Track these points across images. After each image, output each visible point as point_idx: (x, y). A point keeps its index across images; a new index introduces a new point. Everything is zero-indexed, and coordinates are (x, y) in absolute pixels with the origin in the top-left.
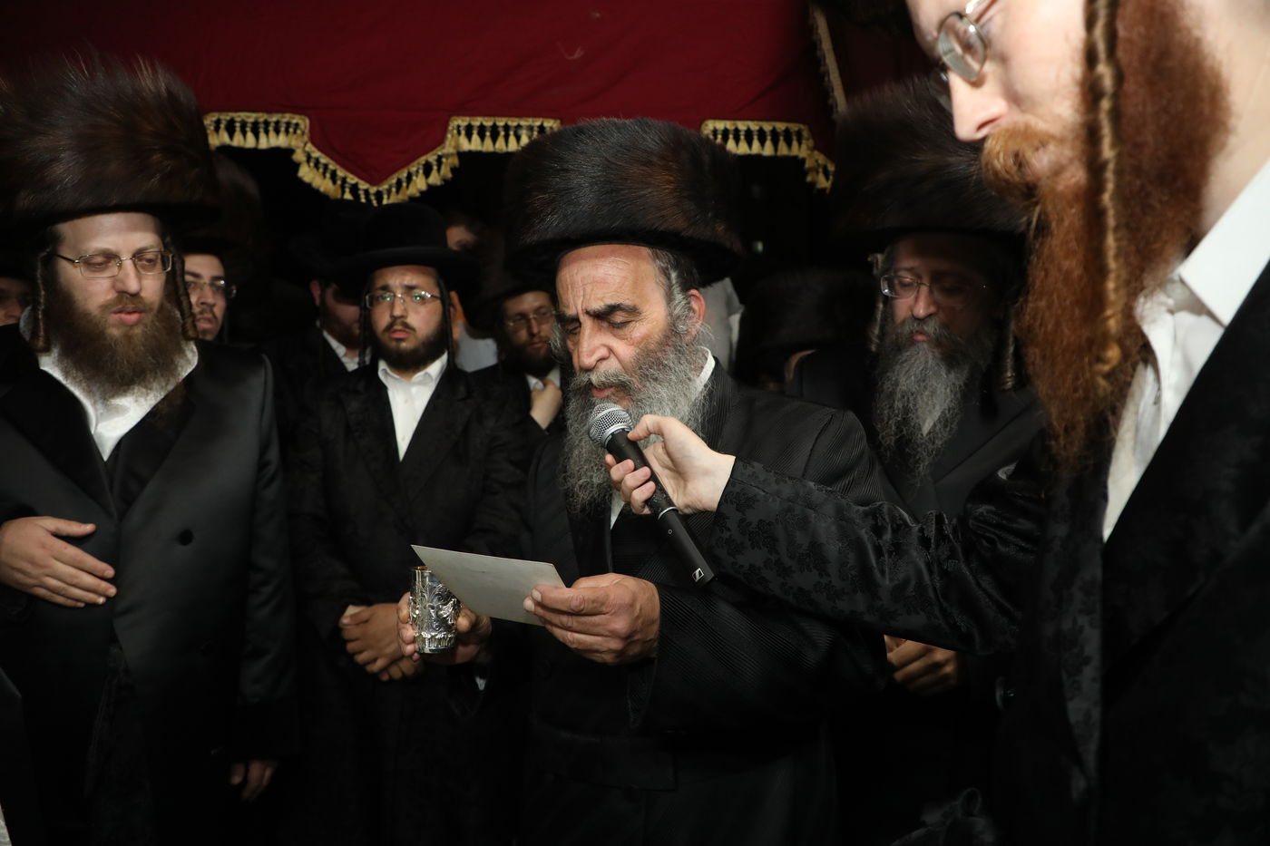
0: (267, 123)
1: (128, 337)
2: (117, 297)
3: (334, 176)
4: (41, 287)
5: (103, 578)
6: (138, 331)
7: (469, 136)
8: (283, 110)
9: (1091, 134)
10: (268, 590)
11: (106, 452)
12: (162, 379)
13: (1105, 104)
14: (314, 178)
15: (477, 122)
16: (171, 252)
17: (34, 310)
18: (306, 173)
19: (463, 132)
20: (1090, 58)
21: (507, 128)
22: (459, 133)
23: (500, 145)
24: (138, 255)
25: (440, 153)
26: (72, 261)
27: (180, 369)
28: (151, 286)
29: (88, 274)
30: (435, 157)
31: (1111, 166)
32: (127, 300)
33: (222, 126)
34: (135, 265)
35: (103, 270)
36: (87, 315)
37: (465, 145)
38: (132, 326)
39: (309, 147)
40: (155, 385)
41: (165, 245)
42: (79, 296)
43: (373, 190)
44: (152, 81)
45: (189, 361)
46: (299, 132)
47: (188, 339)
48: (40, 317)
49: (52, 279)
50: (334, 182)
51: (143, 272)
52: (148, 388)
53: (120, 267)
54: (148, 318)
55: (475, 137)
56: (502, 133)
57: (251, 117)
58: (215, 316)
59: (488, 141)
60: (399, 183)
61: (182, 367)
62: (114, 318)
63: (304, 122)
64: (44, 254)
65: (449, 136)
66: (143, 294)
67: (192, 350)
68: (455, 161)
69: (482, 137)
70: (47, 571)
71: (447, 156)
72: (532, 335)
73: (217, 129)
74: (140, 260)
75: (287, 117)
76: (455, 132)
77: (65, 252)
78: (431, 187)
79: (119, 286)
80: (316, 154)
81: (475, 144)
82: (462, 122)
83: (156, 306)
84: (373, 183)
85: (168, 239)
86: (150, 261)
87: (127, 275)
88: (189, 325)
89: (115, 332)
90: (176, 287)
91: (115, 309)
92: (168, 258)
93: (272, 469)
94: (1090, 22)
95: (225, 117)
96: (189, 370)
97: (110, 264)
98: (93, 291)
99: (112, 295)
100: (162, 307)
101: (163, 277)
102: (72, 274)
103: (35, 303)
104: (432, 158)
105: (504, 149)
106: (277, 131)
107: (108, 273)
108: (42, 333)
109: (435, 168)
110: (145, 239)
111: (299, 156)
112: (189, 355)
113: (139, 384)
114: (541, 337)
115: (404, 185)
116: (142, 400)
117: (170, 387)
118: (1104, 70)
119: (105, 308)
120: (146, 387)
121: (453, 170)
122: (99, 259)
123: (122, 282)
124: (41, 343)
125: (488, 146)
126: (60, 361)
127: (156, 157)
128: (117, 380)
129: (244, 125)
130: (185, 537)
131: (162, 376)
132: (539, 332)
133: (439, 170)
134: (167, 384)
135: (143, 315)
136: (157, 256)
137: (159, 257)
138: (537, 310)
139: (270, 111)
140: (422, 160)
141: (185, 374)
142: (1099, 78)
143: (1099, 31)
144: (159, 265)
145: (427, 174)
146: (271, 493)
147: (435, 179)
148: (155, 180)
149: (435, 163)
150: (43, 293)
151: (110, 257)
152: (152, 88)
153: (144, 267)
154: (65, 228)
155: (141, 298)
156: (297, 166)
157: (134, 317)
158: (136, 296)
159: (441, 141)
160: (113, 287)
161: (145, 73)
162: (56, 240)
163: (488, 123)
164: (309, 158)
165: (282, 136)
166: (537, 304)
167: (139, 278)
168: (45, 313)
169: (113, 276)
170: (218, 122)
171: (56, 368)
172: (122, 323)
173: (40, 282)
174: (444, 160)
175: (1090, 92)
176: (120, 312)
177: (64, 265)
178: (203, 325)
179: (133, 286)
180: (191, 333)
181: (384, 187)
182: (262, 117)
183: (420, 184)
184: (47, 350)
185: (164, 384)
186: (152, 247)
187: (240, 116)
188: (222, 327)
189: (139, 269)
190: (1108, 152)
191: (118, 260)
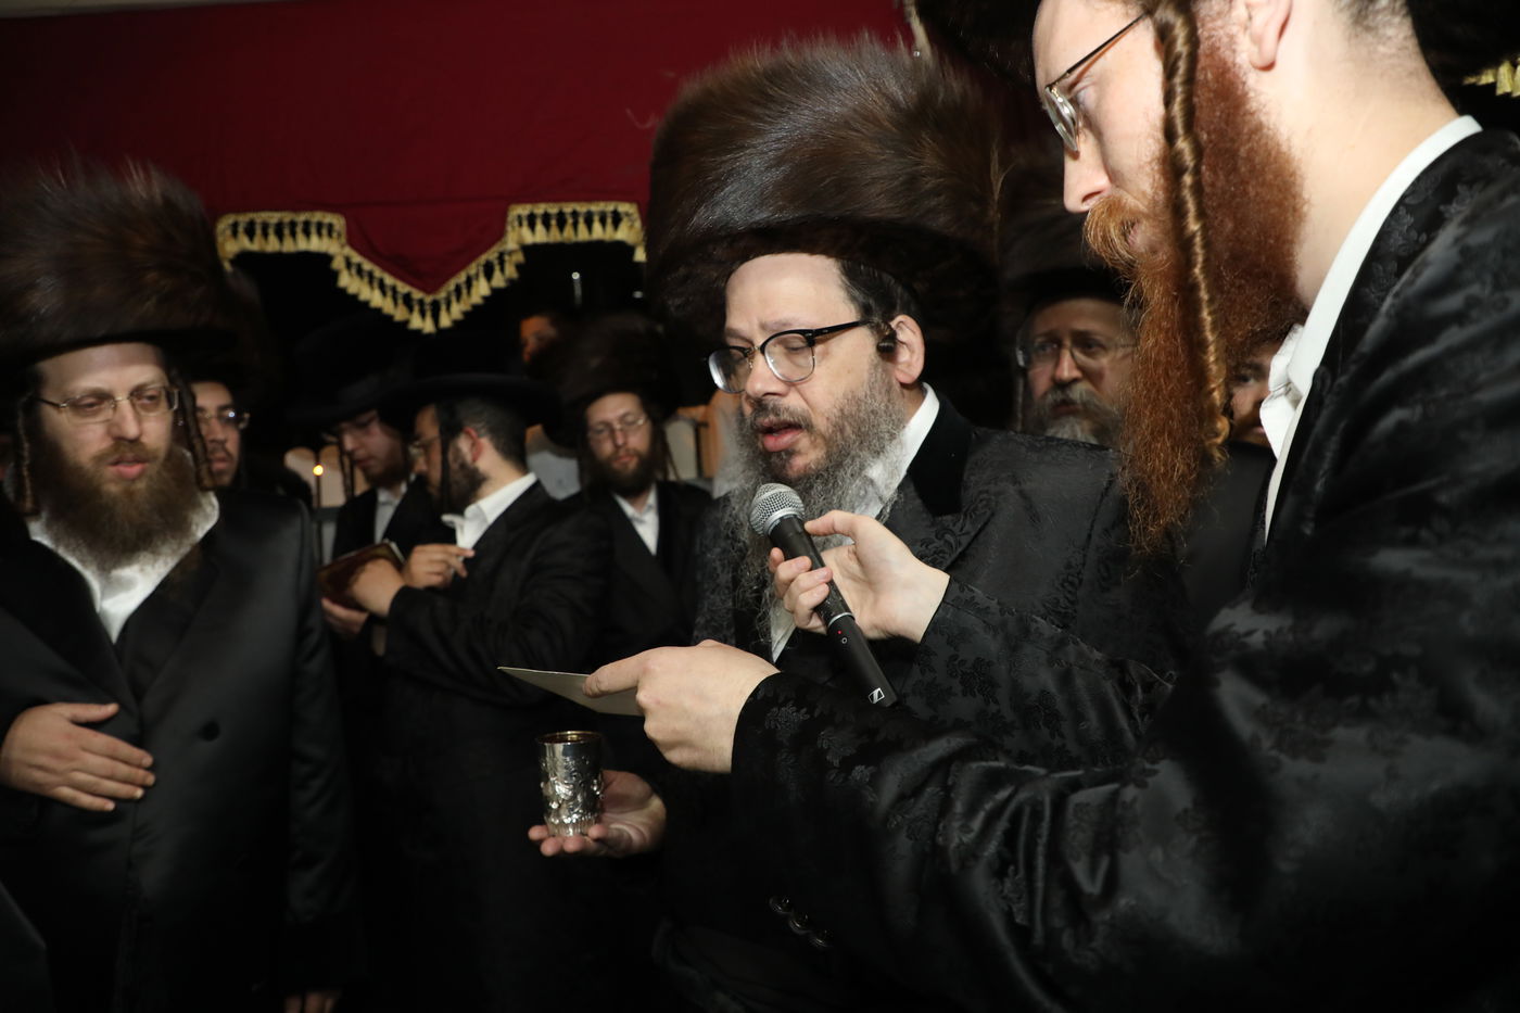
0: (293, 225)
1: (129, 494)
2: (112, 446)
3: (382, 286)
4: (24, 437)
5: (139, 766)
6: (141, 485)
7: (532, 226)
8: (313, 207)
9: (1177, 209)
10: (317, 784)
11: (114, 632)
12: (173, 541)
13: (1188, 179)
14: (359, 289)
15: (540, 209)
16: (177, 387)
17: (18, 467)
18: (348, 281)
19: (525, 223)
20: (1169, 133)
21: (575, 214)
22: (521, 225)
23: (568, 233)
24: (137, 393)
25: (501, 249)
26: (56, 406)
27: (194, 527)
28: (155, 429)
29: (78, 420)
30: (496, 255)
31: (1198, 240)
32: (125, 448)
33: (241, 229)
34: (133, 405)
35: (95, 414)
36: (78, 469)
37: (529, 237)
38: (133, 480)
39: (348, 251)
40: (165, 549)
41: (171, 380)
42: (67, 446)
43: (428, 299)
44: (144, 187)
45: (206, 518)
46: (335, 235)
47: (205, 490)
48: (26, 473)
49: (36, 428)
50: (384, 293)
51: (143, 413)
52: (156, 553)
53: (115, 409)
54: (152, 468)
55: (539, 227)
56: (570, 221)
57: (274, 217)
58: (228, 454)
59: (555, 231)
60: (458, 290)
61: (197, 525)
62: (110, 471)
63: (338, 222)
64: (24, 399)
65: (509, 228)
66: (144, 439)
67: (211, 504)
68: (519, 257)
69: (547, 225)
70: (74, 765)
71: (511, 253)
72: (617, 447)
73: (235, 234)
74: (139, 399)
75: (317, 217)
76: (516, 223)
77: (50, 395)
78: (495, 291)
79: (115, 431)
80: (356, 258)
81: (540, 236)
82: (523, 210)
83: (162, 454)
84: (428, 291)
85: (174, 372)
86: (151, 398)
87: (123, 418)
88: (204, 473)
89: (113, 489)
90: (186, 426)
91: (111, 459)
92: (173, 394)
93: (314, 638)
94: (1168, 100)
95: (243, 219)
96: (208, 526)
97: (103, 406)
98: (86, 439)
99: (106, 444)
100: (170, 455)
101: (169, 417)
102: (61, 421)
103: (19, 458)
104: (491, 255)
105: (574, 239)
106: (307, 233)
107: (101, 418)
108: (29, 492)
109: (497, 268)
110: (145, 373)
111: (338, 264)
112: (209, 509)
113: (145, 549)
114: (628, 450)
115: (464, 291)
116: (148, 568)
117: (185, 550)
118: (1183, 144)
119: (100, 459)
120: (153, 552)
121: (519, 267)
122: (90, 400)
123: (118, 425)
124: (29, 505)
125: (555, 236)
126: (48, 526)
127: (151, 276)
128: (120, 546)
129: (265, 227)
130: (210, 731)
131: (173, 537)
132: (625, 443)
133: (502, 270)
134: (179, 548)
135: (147, 465)
136: (160, 393)
137: (163, 393)
138: (622, 419)
139: (296, 209)
140: (483, 259)
141: (200, 533)
142: (1180, 153)
143: (1177, 108)
144: (164, 404)
145: (489, 274)
146: (315, 666)
147: (499, 280)
148: (150, 305)
149: (496, 262)
150: (26, 445)
151: (103, 397)
152: (144, 195)
153: (144, 407)
154: (48, 366)
155: (142, 444)
156: (335, 275)
157: (135, 469)
158: (135, 442)
159: (500, 234)
160: (108, 433)
161: (135, 177)
162: (38, 381)
163: (553, 209)
164: (349, 264)
165: (314, 239)
166: (621, 411)
167: (139, 420)
168: (31, 468)
169: (108, 421)
170: (235, 226)
171: (46, 536)
172: (121, 478)
173: (22, 432)
174: (507, 258)
175: (1171, 167)
176: (116, 463)
177: (48, 410)
178: (218, 466)
179: (131, 430)
180: (207, 482)
181: (442, 295)
182: (287, 217)
183: (482, 289)
184: (36, 513)
185: (175, 547)
186: (153, 382)
187: (260, 217)
188: (239, 464)
189: (139, 409)
190: (1194, 226)
191: (111, 401)
